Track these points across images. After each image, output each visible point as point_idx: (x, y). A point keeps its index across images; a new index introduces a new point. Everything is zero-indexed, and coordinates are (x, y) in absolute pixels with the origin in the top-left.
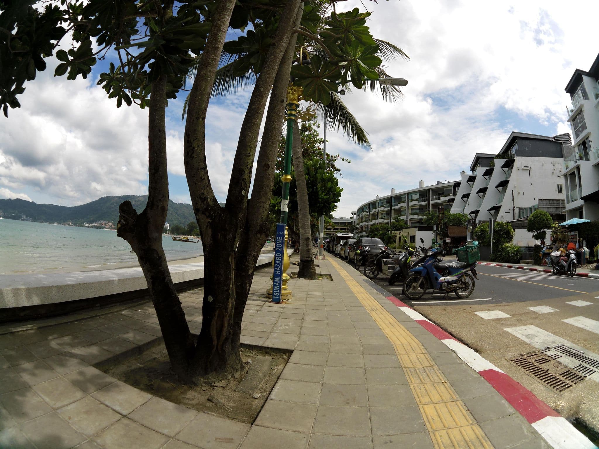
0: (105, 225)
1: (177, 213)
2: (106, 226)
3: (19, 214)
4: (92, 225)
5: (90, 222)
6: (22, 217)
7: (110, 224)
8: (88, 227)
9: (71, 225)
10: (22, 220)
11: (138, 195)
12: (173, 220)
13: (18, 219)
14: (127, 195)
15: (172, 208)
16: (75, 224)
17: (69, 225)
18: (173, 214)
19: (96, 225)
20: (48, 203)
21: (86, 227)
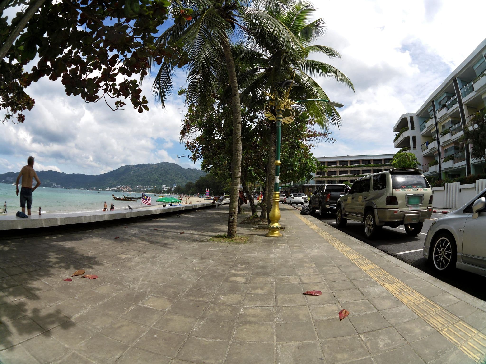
0: (124, 188)
1: (185, 176)
2: (124, 190)
3: (51, 183)
4: (113, 189)
5: (111, 187)
6: (53, 185)
7: (128, 188)
8: (109, 191)
9: (94, 190)
10: (53, 187)
11: (152, 163)
12: (182, 182)
13: (50, 187)
14: (143, 164)
15: (182, 173)
16: (97, 189)
17: (93, 190)
18: (182, 177)
19: (116, 188)
20: (76, 173)
21: (107, 190)
